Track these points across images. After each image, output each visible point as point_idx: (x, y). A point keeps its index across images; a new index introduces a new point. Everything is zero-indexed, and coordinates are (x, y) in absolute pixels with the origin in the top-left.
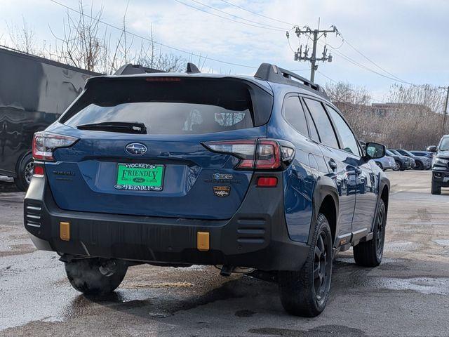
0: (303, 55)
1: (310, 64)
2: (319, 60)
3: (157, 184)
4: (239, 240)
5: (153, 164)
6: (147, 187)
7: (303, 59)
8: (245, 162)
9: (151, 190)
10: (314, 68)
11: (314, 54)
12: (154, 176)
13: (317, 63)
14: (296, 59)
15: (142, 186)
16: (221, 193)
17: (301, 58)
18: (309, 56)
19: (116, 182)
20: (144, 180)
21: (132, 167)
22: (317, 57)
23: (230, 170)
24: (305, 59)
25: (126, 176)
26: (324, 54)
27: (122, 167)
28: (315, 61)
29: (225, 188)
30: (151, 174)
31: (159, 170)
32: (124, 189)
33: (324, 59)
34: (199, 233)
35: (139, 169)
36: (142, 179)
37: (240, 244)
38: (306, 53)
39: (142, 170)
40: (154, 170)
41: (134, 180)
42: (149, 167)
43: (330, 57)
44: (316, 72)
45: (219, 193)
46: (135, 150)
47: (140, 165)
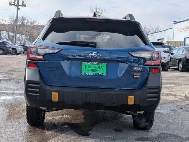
0: (13, 3)
1: (16, 7)
2: (20, 6)
3: (104, 73)
4: (147, 99)
5: (101, 63)
6: (99, 74)
7: (13, 5)
8: (148, 61)
9: (101, 75)
10: (18, 9)
11: (18, 3)
12: (102, 69)
13: (19, 7)
14: (10, 5)
15: (96, 73)
16: (137, 77)
17: (12, 5)
18: (16, 4)
19: (81, 72)
20: (97, 71)
21: (90, 64)
22: (19, 4)
23: (141, 66)
24: (14, 5)
25: (87, 69)
26: (23, 3)
27: (84, 64)
28: (18, 6)
29: (138, 74)
30: (101, 67)
31: (104, 65)
32: (87, 75)
33: (22, 6)
34: (129, 96)
35: (94, 65)
36: (95, 70)
37: (148, 101)
38: (14, 3)
39: (95, 65)
40: (102, 66)
41: (92, 70)
42: (99, 64)
43: (25, 5)
44: (19, 11)
45: (136, 77)
46: (94, 56)
47: (94, 63)
